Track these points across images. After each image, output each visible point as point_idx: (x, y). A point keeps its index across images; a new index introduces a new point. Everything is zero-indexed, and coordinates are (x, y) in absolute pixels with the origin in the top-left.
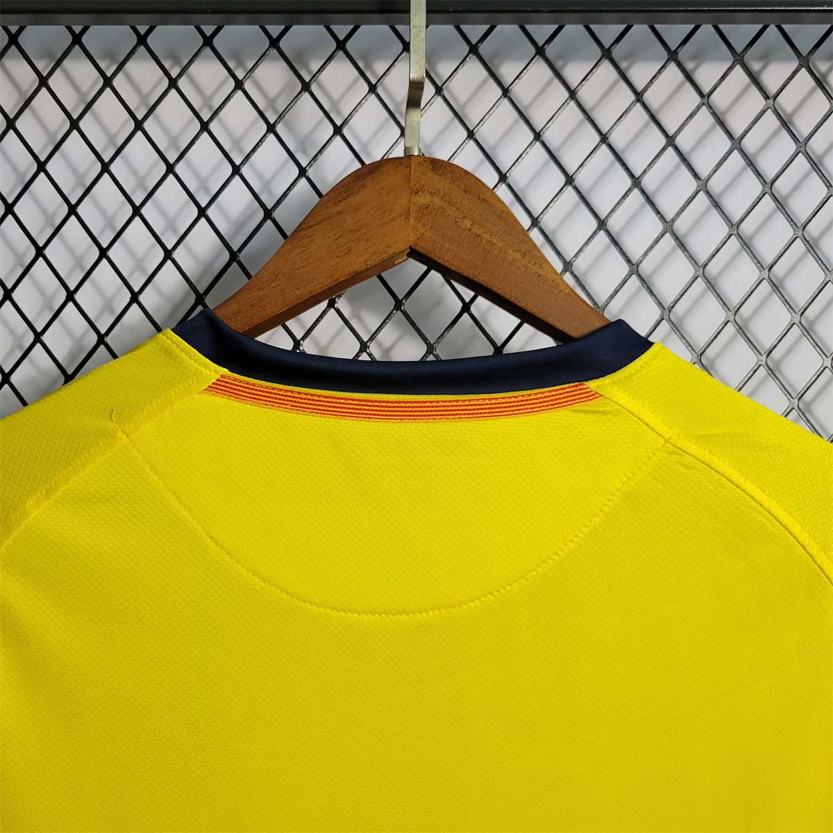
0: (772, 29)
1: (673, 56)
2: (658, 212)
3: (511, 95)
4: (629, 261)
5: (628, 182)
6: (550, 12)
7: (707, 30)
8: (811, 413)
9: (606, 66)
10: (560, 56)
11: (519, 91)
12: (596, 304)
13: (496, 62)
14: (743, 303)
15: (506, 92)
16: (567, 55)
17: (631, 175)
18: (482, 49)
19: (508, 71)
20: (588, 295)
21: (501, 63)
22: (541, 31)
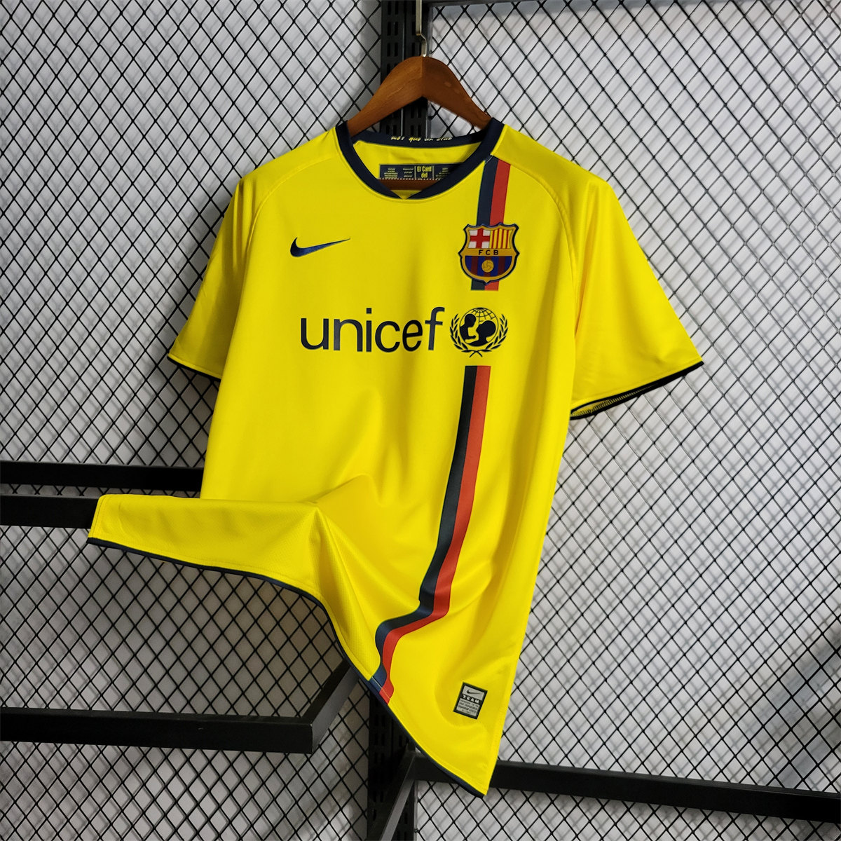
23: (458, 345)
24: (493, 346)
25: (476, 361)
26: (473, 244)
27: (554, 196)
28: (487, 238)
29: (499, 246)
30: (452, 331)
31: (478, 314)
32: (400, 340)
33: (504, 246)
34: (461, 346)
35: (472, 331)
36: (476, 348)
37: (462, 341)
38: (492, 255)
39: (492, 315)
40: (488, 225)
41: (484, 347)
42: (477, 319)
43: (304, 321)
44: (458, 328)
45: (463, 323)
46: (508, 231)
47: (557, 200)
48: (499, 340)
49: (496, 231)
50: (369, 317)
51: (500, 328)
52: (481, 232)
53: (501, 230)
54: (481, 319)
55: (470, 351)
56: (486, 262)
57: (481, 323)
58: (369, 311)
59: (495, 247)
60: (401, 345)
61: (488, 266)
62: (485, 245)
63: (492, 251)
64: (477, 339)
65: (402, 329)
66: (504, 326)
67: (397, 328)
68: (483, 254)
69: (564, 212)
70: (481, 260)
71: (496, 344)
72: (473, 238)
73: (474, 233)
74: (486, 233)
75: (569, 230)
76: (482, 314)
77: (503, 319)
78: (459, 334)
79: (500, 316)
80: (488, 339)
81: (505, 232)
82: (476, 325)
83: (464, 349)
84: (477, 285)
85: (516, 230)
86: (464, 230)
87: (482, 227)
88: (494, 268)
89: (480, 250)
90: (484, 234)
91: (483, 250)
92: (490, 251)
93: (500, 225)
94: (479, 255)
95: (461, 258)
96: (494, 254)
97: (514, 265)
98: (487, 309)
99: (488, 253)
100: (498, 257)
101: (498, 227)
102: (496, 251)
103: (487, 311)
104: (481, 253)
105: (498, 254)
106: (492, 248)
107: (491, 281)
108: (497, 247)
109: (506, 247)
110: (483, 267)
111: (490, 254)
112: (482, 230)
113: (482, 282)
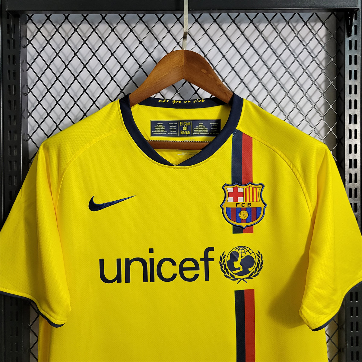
0: (279, 14)
1: (251, 22)
2: (248, 65)
3: (207, 33)
4: (240, 78)
5: (240, 57)
6: (217, 10)
7: (260, 14)
8: (293, 122)
9: (233, 25)
10: (221, 22)
11: (209, 32)
12: (231, 90)
13: (203, 24)
14: (272, 90)
15: (206, 32)
16: (222, 22)
17: (241, 55)
18: (199, 20)
19: (206, 26)
20: (230, 88)
21: (204, 24)
22: (215, 15)
23: (227, 275)
24: (254, 274)
25: (242, 286)
26: (231, 199)
27: (289, 163)
28: (241, 195)
29: (251, 200)
30: (221, 265)
31: (240, 251)
32: (178, 272)
33: (255, 200)
34: (230, 276)
35: (237, 264)
36: (242, 277)
37: (230, 272)
38: (246, 206)
39: (251, 251)
40: (241, 184)
41: (247, 276)
42: (240, 254)
43: (102, 261)
44: (226, 262)
45: (229, 259)
46: (256, 188)
47: (292, 167)
48: (258, 270)
49: (248, 189)
50: (151, 255)
51: (257, 261)
52: (236, 189)
53: (251, 188)
54: (243, 254)
55: (237, 279)
56: (242, 212)
57: (243, 258)
58: (151, 251)
60: (178, 276)
61: (244, 215)
62: (241, 200)
63: (246, 203)
64: (241, 270)
65: (178, 264)
66: (260, 259)
67: (174, 263)
68: (240, 206)
69: (298, 176)
70: (238, 210)
71: (256, 273)
72: (230, 195)
73: (231, 190)
74: (241, 190)
75: (305, 189)
76: (243, 251)
77: (259, 254)
78: (227, 267)
79: (256, 252)
80: (250, 269)
82: (240, 259)
83: (232, 278)
84: (237, 230)
85: (262, 188)
86: (223, 188)
87: (237, 185)
88: (248, 217)
89: (237, 204)
90: (239, 191)
91: (239, 203)
92: (244, 204)
93: (250, 184)
94: (237, 207)
95: (223, 209)
96: (248, 206)
97: (263, 214)
98: (246, 247)
99: (243, 205)
100: (251, 208)
101: (248, 186)
102: (249, 204)
103: (247, 248)
104: (238, 206)
105: (251, 206)
106: (246, 201)
107: (247, 226)
108: (249, 201)
109: (257, 201)
110: (240, 215)
111: (244, 206)
112: (237, 188)
113: (241, 227)
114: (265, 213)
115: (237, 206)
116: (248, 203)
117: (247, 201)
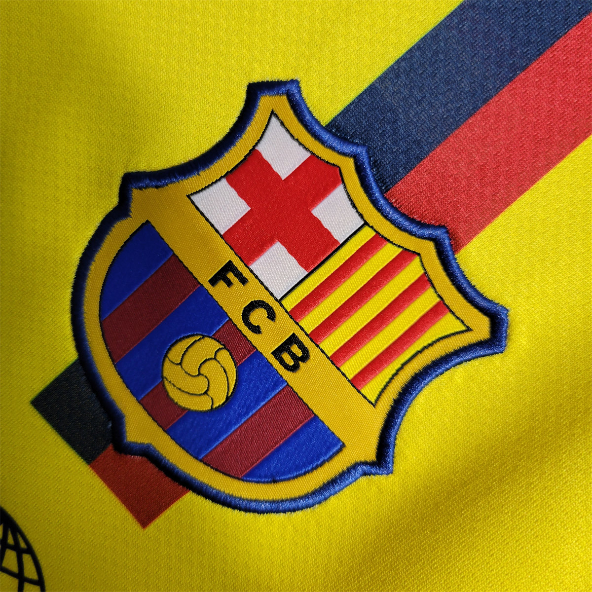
26: (225, 206)
28: (313, 246)
29: (333, 342)
33: (353, 365)
38: (266, 344)
46: (440, 309)
49: (386, 254)
52: (315, 180)
53: (411, 273)
56: (209, 346)
59: (312, 320)
61: (198, 374)
63: (284, 328)
72: (251, 175)
74: (341, 213)
81: (426, 301)
84: (77, 413)
85: (481, 344)
86: (255, 91)
87: (348, 166)
88: (212, 411)
89: (230, 267)
90: (319, 211)
91: (244, 281)
92: (272, 316)
93: (431, 245)
94: (207, 286)
95: (121, 211)
96: (277, 353)
97: (314, 493)
98: (30, 550)
99: (258, 317)
100: (280, 380)
101: (412, 243)
102: (295, 349)
103: (27, 558)
104: (222, 284)
105: (294, 368)
106: (296, 314)
107: (149, 454)
108: (317, 335)
109: (358, 382)
110: (175, 353)
111: (256, 330)
112: (335, 177)
113: (116, 419)
114: (333, 500)
115: (213, 281)
116: (293, 339)
117: (302, 323)
